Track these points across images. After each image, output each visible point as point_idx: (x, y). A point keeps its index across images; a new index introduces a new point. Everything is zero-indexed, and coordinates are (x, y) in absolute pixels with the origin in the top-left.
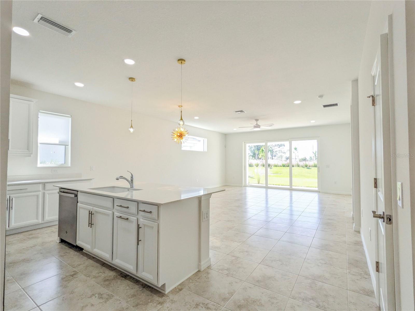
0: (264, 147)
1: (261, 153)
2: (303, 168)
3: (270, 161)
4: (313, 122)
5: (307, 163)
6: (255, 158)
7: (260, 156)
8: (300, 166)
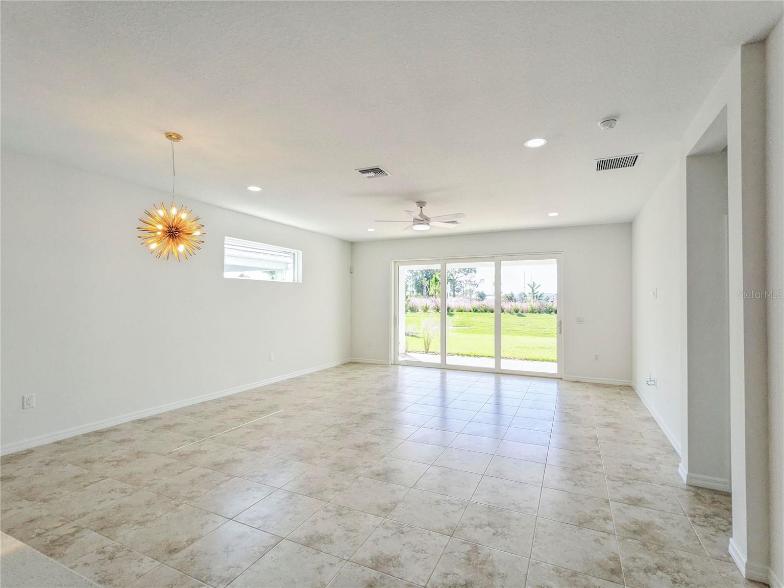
0: (439, 274)
1: (434, 285)
2: (512, 315)
3: (451, 302)
4: (553, 217)
5: (519, 305)
6: (423, 295)
7: (431, 292)
8: (505, 310)
